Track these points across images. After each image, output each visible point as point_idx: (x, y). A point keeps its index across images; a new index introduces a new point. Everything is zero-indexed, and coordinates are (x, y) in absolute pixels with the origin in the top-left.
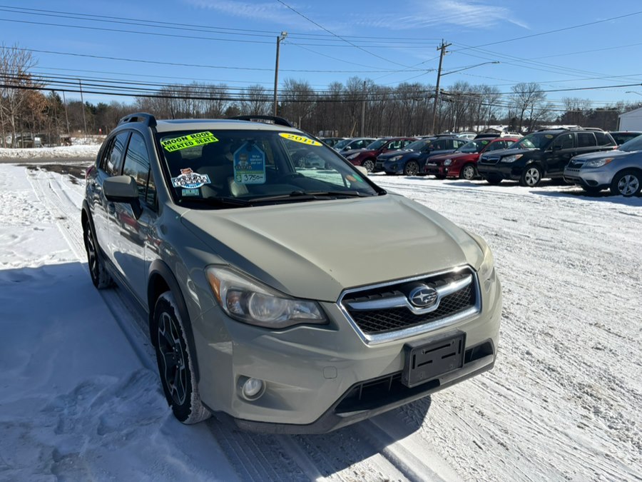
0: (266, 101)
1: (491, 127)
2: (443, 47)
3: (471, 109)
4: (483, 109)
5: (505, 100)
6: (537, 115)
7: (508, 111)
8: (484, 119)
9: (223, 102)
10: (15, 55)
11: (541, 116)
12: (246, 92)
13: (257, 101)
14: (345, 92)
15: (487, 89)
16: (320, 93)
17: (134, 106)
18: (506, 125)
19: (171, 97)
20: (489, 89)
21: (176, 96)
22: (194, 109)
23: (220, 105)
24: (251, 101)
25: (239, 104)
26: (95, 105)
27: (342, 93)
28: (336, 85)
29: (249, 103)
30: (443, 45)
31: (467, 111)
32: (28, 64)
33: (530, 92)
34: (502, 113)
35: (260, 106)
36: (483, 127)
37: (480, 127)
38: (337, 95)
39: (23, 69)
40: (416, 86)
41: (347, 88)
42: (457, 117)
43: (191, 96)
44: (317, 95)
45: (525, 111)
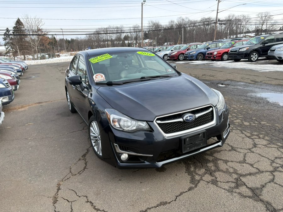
0: (141, 31)
1: (247, 34)
3: (237, 27)
4: (243, 26)
5: (253, 21)
6: (269, 27)
7: (255, 27)
8: (243, 31)
9: (122, 34)
10: (36, 21)
11: (271, 28)
12: (132, 29)
13: (137, 32)
14: (176, 24)
15: (244, 16)
17: (85, 39)
18: (254, 33)
19: (100, 34)
20: (245, 17)
21: (102, 33)
22: (110, 38)
23: (121, 35)
24: (134, 32)
25: (129, 34)
26: (70, 39)
27: (174, 25)
28: (172, 22)
31: (234, 28)
32: (41, 25)
33: (266, 17)
34: (252, 28)
35: (138, 34)
36: (243, 35)
37: (241, 35)
38: (172, 26)
39: (39, 27)
40: (209, 18)
41: (177, 23)
42: (230, 31)
43: (108, 33)
44: (164, 27)
45: (263, 26)
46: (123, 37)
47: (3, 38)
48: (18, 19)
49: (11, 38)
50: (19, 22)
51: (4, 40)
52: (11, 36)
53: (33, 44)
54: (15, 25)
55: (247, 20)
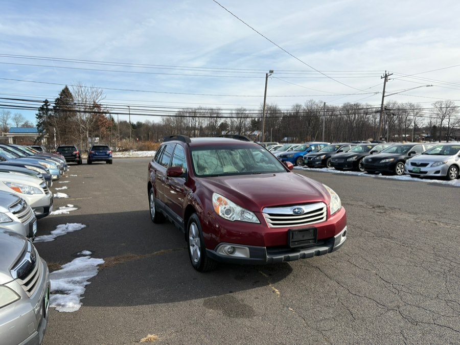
0: (247, 117)
2: (386, 76)
3: (399, 120)
4: (409, 120)
5: (426, 113)
6: (454, 123)
7: (429, 121)
8: (410, 127)
9: (219, 119)
10: (93, 93)
11: (457, 125)
12: (234, 112)
13: (241, 118)
14: (304, 110)
15: (411, 105)
17: (159, 122)
19: (184, 116)
20: (413, 106)
21: (187, 115)
22: (199, 125)
23: (216, 121)
24: (238, 118)
25: (229, 121)
26: (135, 123)
27: (302, 111)
28: (297, 106)
29: (235, 119)
31: (396, 122)
32: (100, 98)
33: (447, 108)
35: (243, 122)
38: (297, 113)
39: (97, 101)
40: (356, 105)
41: (305, 107)
42: (389, 126)
43: (197, 115)
44: (284, 113)
45: (444, 121)
46: (219, 124)
48: (66, 86)
49: (50, 115)
50: (65, 93)
53: (83, 128)
54: (59, 97)
55: (417, 111)
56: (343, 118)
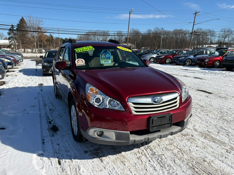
0: (123, 36)
1: (211, 45)
2: (196, 13)
3: (203, 38)
4: (208, 38)
5: (217, 34)
6: (231, 41)
7: (218, 39)
8: (208, 42)
9: (108, 36)
10: (37, 21)
13: (120, 36)
14: (153, 32)
15: (209, 30)
16: (143, 33)
17: (76, 38)
18: (217, 44)
19: (89, 35)
20: (211, 31)
21: (91, 34)
24: (118, 36)
25: (113, 37)
28: (149, 30)
30: (196, 12)
31: (201, 39)
32: (41, 24)
33: (228, 32)
34: (216, 39)
35: (121, 38)
37: (206, 45)
38: (150, 33)
39: (39, 26)
40: (181, 30)
42: (197, 42)
43: (96, 34)
45: (225, 39)
46: (108, 40)
47: (8, 33)
48: (23, 18)
49: (15, 33)
50: (22, 21)
51: (8, 35)
52: (14, 32)
53: (33, 40)
54: (19, 23)
55: (212, 33)
56: (173, 37)
